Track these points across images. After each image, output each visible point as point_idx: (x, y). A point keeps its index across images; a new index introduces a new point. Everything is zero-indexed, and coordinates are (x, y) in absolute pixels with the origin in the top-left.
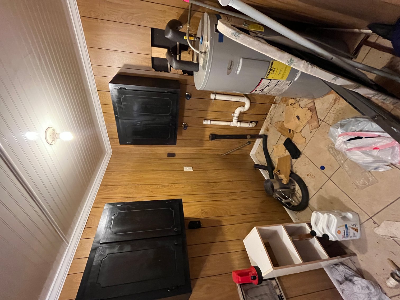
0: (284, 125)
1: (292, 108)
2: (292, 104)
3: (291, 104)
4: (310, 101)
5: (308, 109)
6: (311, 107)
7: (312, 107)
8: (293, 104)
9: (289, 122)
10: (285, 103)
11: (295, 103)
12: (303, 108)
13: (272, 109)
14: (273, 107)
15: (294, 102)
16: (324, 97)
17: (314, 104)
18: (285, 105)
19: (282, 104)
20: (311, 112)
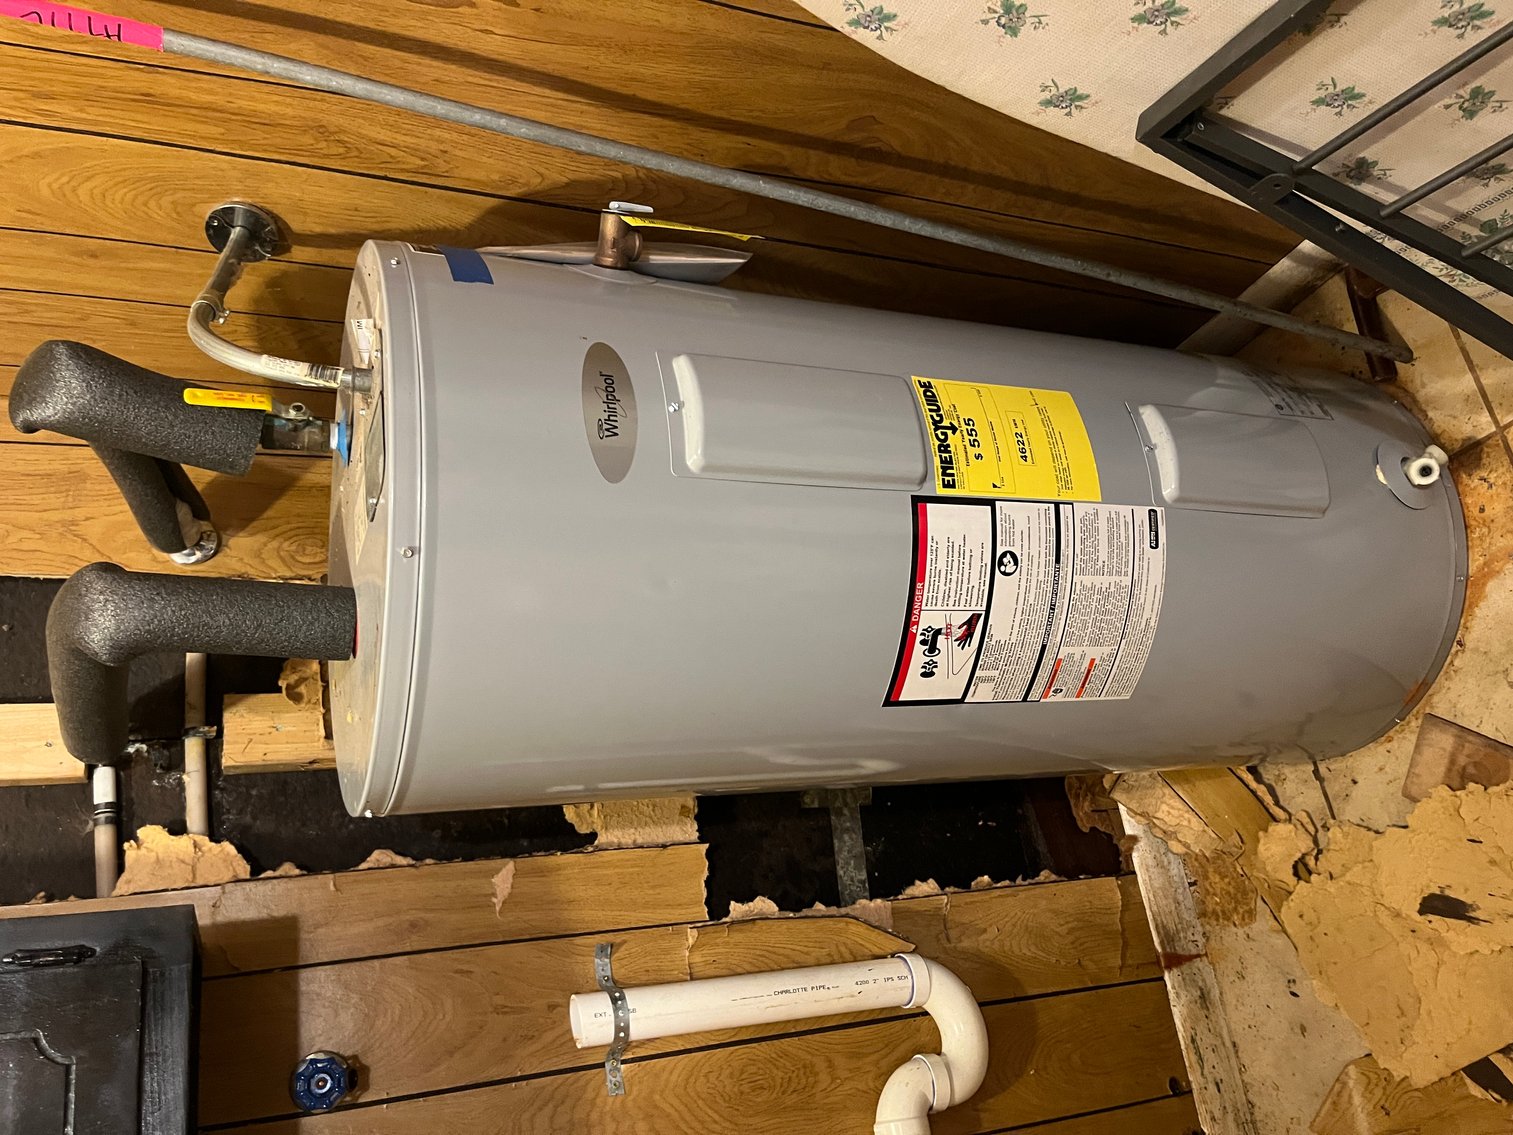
0: (1398, 1074)
1: (1331, 887)
2: (1302, 860)
3: (1301, 870)
4: (1403, 742)
5: (1445, 791)
6: (1452, 762)
7: (1462, 760)
8: (1311, 862)
9: (1406, 1012)
10: (1251, 914)
11: (1316, 841)
12: (1410, 820)
13: (1192, 1019)
14: (1183, 999)
15: (1304, 844)
16: (1470, 640)
17: (1454, 730)
18: (1263, 923)
19: (1232, 936)
20: (1493, 789)
